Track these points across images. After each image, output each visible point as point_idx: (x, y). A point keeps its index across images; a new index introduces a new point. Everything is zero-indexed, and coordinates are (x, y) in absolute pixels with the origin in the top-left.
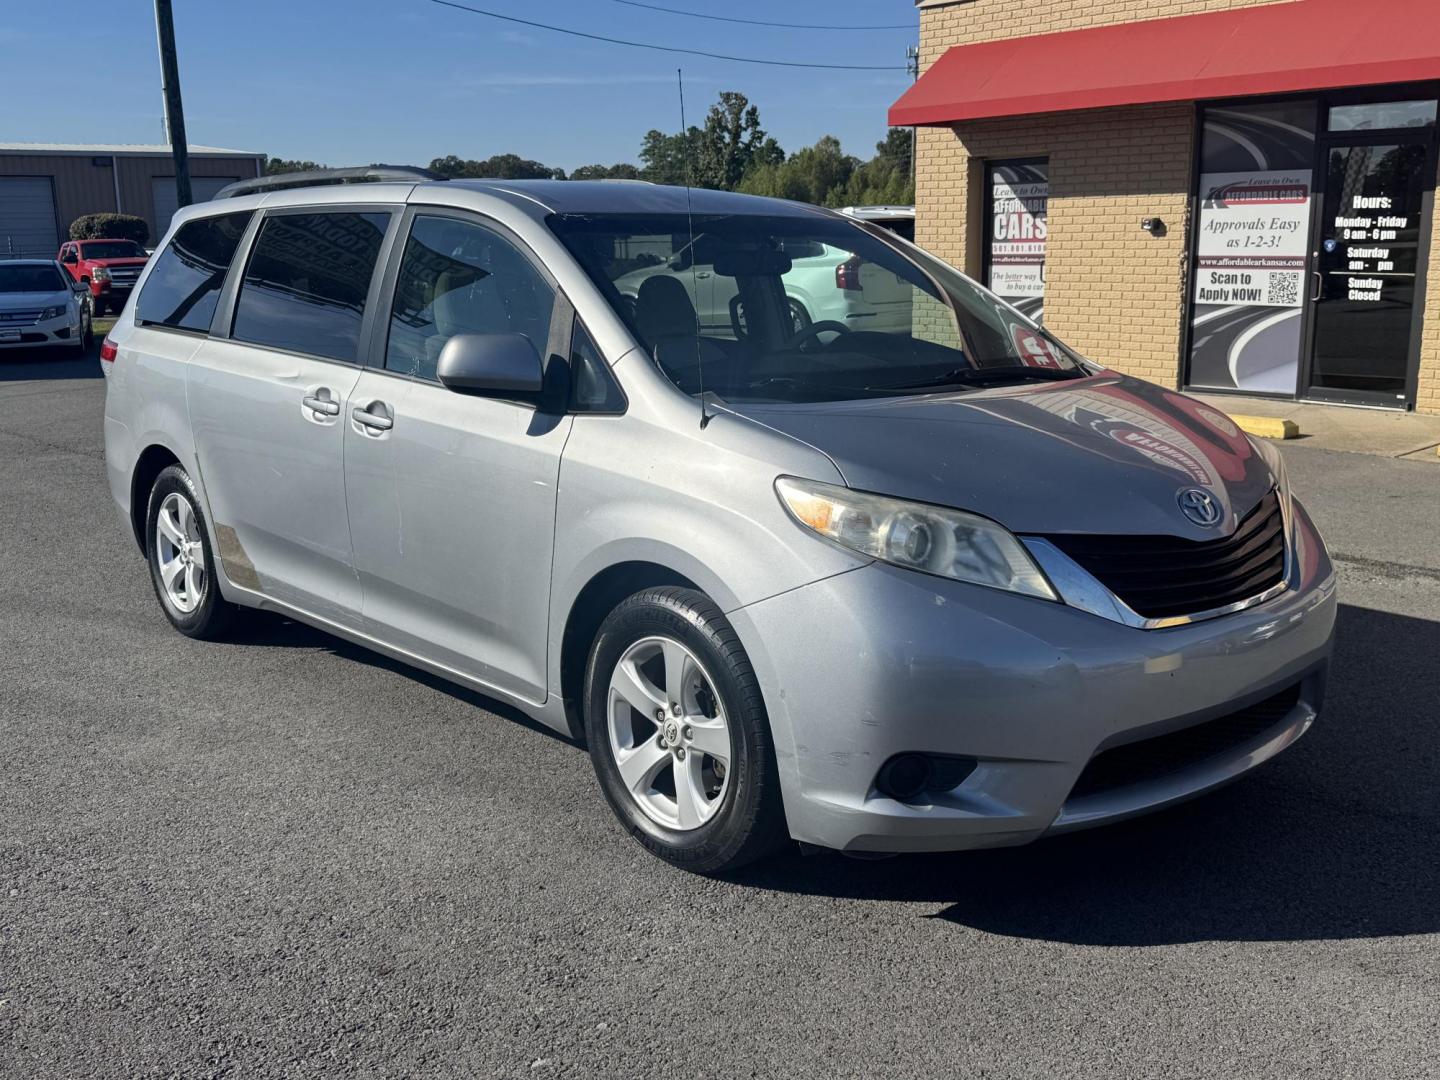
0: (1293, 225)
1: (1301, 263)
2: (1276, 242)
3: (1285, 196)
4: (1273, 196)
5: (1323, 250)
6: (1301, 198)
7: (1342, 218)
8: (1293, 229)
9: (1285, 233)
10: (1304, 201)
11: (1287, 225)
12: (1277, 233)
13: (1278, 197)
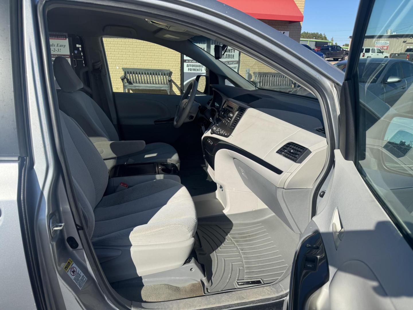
0: (64, 46)
1: (68, 56)
2: (59, 50)
3: (60, 38)
4: (56, 37)
5: (74, 53)
6: (65, 38)
7: (78, 45)
8: (64, 47)
9: (62, 48)
10: (66, 39)
11: (62, 46)
12: (60, 48)
13: (58, 38)
